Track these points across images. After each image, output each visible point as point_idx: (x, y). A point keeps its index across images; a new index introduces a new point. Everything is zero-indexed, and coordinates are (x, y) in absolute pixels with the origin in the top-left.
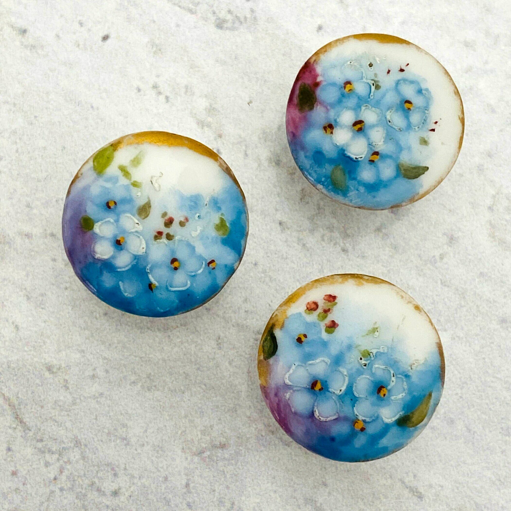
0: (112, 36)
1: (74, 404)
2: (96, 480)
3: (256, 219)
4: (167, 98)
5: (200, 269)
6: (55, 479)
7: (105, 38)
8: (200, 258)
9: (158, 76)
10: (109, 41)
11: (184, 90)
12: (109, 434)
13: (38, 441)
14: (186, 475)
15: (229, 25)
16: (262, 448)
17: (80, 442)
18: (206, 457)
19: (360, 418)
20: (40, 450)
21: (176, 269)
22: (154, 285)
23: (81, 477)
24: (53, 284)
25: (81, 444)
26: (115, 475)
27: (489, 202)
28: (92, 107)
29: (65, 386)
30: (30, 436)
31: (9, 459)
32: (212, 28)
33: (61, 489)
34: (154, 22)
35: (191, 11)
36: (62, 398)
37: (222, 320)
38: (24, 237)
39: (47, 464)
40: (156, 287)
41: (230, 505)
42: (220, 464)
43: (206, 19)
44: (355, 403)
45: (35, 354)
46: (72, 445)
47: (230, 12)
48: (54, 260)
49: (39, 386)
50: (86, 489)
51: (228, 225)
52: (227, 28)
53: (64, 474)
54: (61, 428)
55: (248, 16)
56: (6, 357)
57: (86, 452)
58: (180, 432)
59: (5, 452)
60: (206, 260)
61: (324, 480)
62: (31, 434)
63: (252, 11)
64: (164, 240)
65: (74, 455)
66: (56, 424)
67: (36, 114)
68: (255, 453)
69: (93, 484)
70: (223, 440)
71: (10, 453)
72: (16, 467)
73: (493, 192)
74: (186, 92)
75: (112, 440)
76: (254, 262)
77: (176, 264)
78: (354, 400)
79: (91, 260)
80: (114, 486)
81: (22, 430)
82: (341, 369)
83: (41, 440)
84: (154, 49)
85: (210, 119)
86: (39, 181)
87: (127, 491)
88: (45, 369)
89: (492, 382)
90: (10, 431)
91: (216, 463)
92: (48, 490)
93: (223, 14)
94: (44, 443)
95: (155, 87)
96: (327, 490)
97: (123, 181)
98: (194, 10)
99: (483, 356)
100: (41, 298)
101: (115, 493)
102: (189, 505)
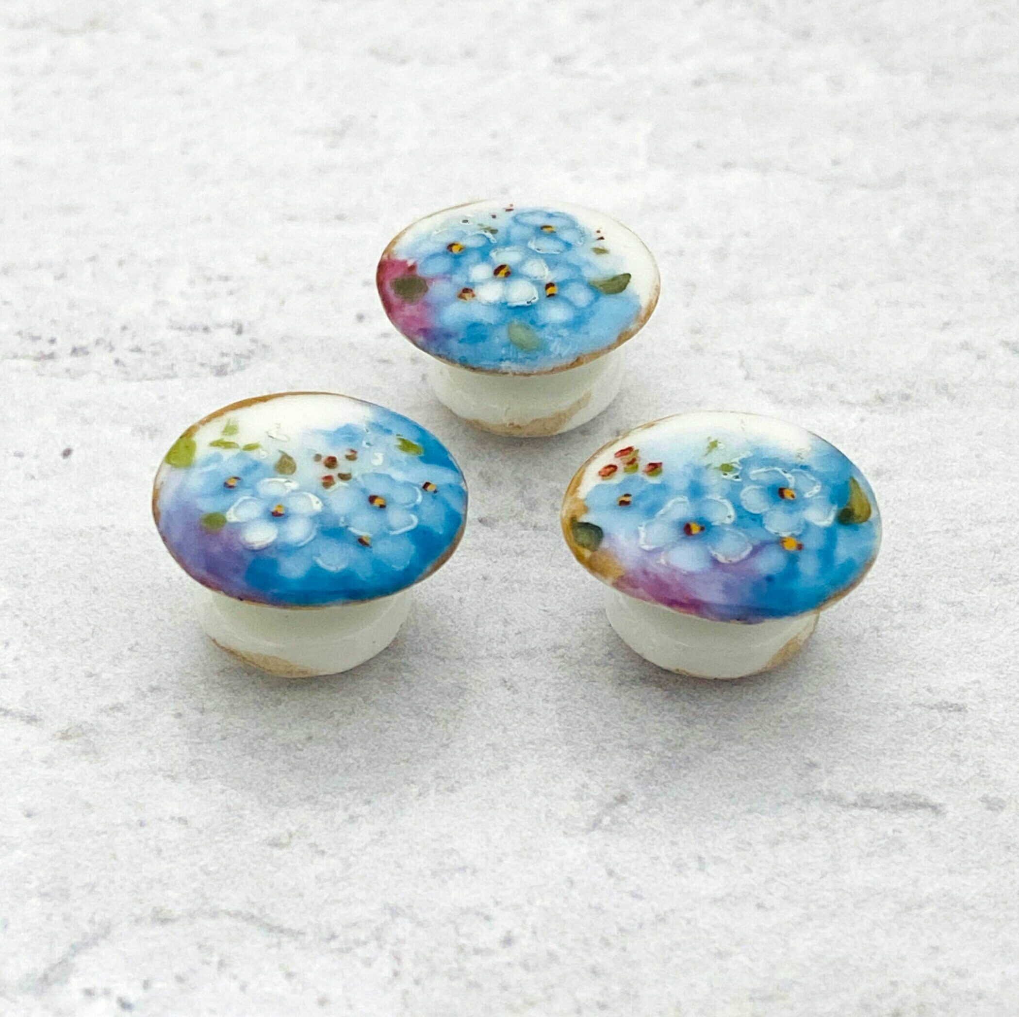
0: (75, 448)
1: (349, 866)
2: (463, 941)
5: (417, 498)
6: (396, 974)
7: (67, 453)
10: (74, 456)
12: (434, 874)
13: (328, 941)
14: (598, 861)
15: (233, 366)
16: (683, 772)
17: (398, 907)
18: (609, 825)
20: (341, 951)
21: (382, 507)
22: (367, 538)
23: (435, 949)
24: (200, 743)
26: (488, 918)
27: (741, 373)
29: (317, 852)
30: (310, 941)
31: (300, 988)
32: (212, 380)
33: (417, 982)
35: (168, 377)
36: (324, 869)
37: (491, 659)
39: (367, 962)
40: (372, 540)
41: (697, 863)
42: (637, 821)
43: (195, 375)
44: (761, 521)
45: (237, 837)
46: (388, 917)
49: (276, 872)
50: (455, 960)
51: (415, 443)
52: (233, 371)
53: (404, 959)
54: (353, 906)
55: (253, 347)
56: (193, 864)
57: (417, 914)
58: (543, 816)
59: (285, 982)
60: (417, 485)
61: (807, 761)
62: (309, 938)
63: (254, 341)
64: (339, 484)
65: (402, 928)
66: (340, 904)
67: (26, 572)
68: (678, 782)
69: (461, 949)
70: (617, 792)
71: (295, 979)
72: (319, 992)
73: (735, 362)
75: (447, 878)
76: (481, 577)
77: (377, 502)
78: (757, 519)
79: (250, 558)
80: (498, 934)
81: (291, 939)
82: (709, 497)
83: (333, 937)
87: (523, 929)
88: (268, 848)
90: (274, 951)
91: (631, 824)
92: (397, 995)
94: (341, 938)
96: (822, 770)
97: (227, 454)
98: (172, 375)
99: (890, 521)
101: (508, 941)
102: (635, 896)
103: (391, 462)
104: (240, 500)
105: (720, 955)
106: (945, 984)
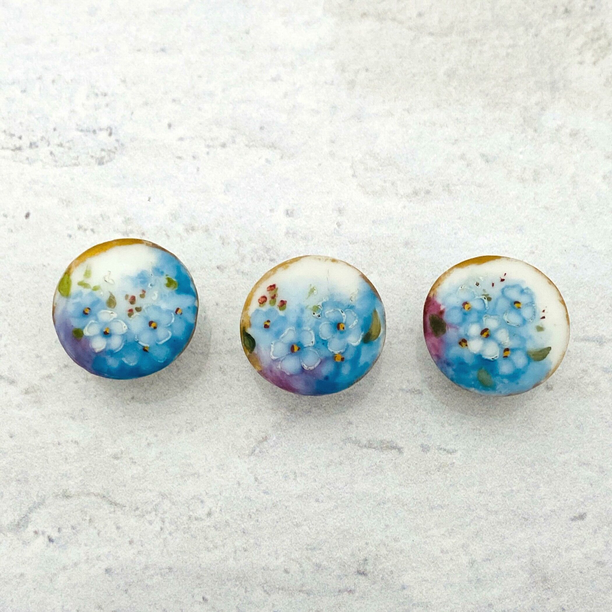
0: (31, 212)
1: (146, 471)
2: (191, 513)
3: (199, 274)
4: (92, 230)
5: (172, 320)
6: (162, 529)
7: (27, 216)
8: (168, 312)
9: (78, 220)
10: (31, 216)
11: (101, 219)
12: (182, 477)
13: (135, 511)
14: (251, 473)
15: (107, 158)
16: (294, 424)
17: (165, 494)
18: (258, 453)
19: (336, 352)
20: (140, 516)
21: (155, 328)
22: (147, 347)
23: (179, 517)
24: (85, 399)
25: (167, 496)
26: (202, 502)
28: (44, 266)
29: (133, 462)
30: (127, 511)
31: (122, 535)
32: (97, 168)
33: (170, 534)
34: (54, 186)
35: (75, 165)
36: (135, 472)
37: (216, 355)
38: (46, 379)
39: (150, 522)
40: (149, 348)
41: (293, 476)
43: (88, 164)
44: (327, 344)
45: (99, 453)
46: (161, 499)
47: (103, 150)
48: (77, 382)
49: (115, 473)
50: (187, 523)
51: (174, 280)
52: (107, 162)
53: (166, 522)
54: (146, 492)
55: (116, 145)
56: (80, 467)
57: (173, 498)
58: (230, 447)
59: (116, 531)
60: (172, 311)
61: (348, 420)
62: (127, 508)
63: (117, 141)
64: (136, 314)
65: (166, 505)
66: (141, 491)
67: (9, 292)
68: (290, 430)
69: (190, 517)
70: (263, 435)
71: (120, 531)
72: (130, 537)
73: (349, 164)
74: (103, 219)
75: (187, 480)
76: (215, 304)
77: (153, 325)
78: (325, 343)
79: (94, 356)
80: (206, 510)
81: (120, 509)
82: (305, 328)
83: (137, 509)
84: (65, 203)
85: (130, 227)
86: (35, 336)
87: (216, 508)
88: (112, 459)
89: (423, 288)
90: (112, 515)
91: (268, 453)
92: (162, 540)
93: (99, 154)
94: (140, 510)
95: (80, 228)
96: (354, 426)
97: (86, 291)
98: (77, 163)
100: (81, 413)
101: (209, 514)
102: (265, 493)
103: (162, 296)
104: (90, 322)
105: (297, 525)
106: (388, 546)
